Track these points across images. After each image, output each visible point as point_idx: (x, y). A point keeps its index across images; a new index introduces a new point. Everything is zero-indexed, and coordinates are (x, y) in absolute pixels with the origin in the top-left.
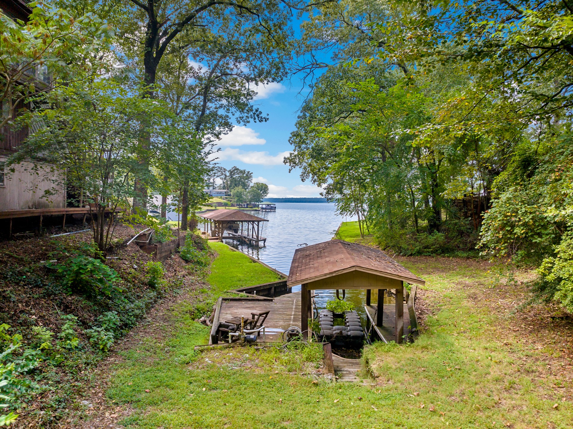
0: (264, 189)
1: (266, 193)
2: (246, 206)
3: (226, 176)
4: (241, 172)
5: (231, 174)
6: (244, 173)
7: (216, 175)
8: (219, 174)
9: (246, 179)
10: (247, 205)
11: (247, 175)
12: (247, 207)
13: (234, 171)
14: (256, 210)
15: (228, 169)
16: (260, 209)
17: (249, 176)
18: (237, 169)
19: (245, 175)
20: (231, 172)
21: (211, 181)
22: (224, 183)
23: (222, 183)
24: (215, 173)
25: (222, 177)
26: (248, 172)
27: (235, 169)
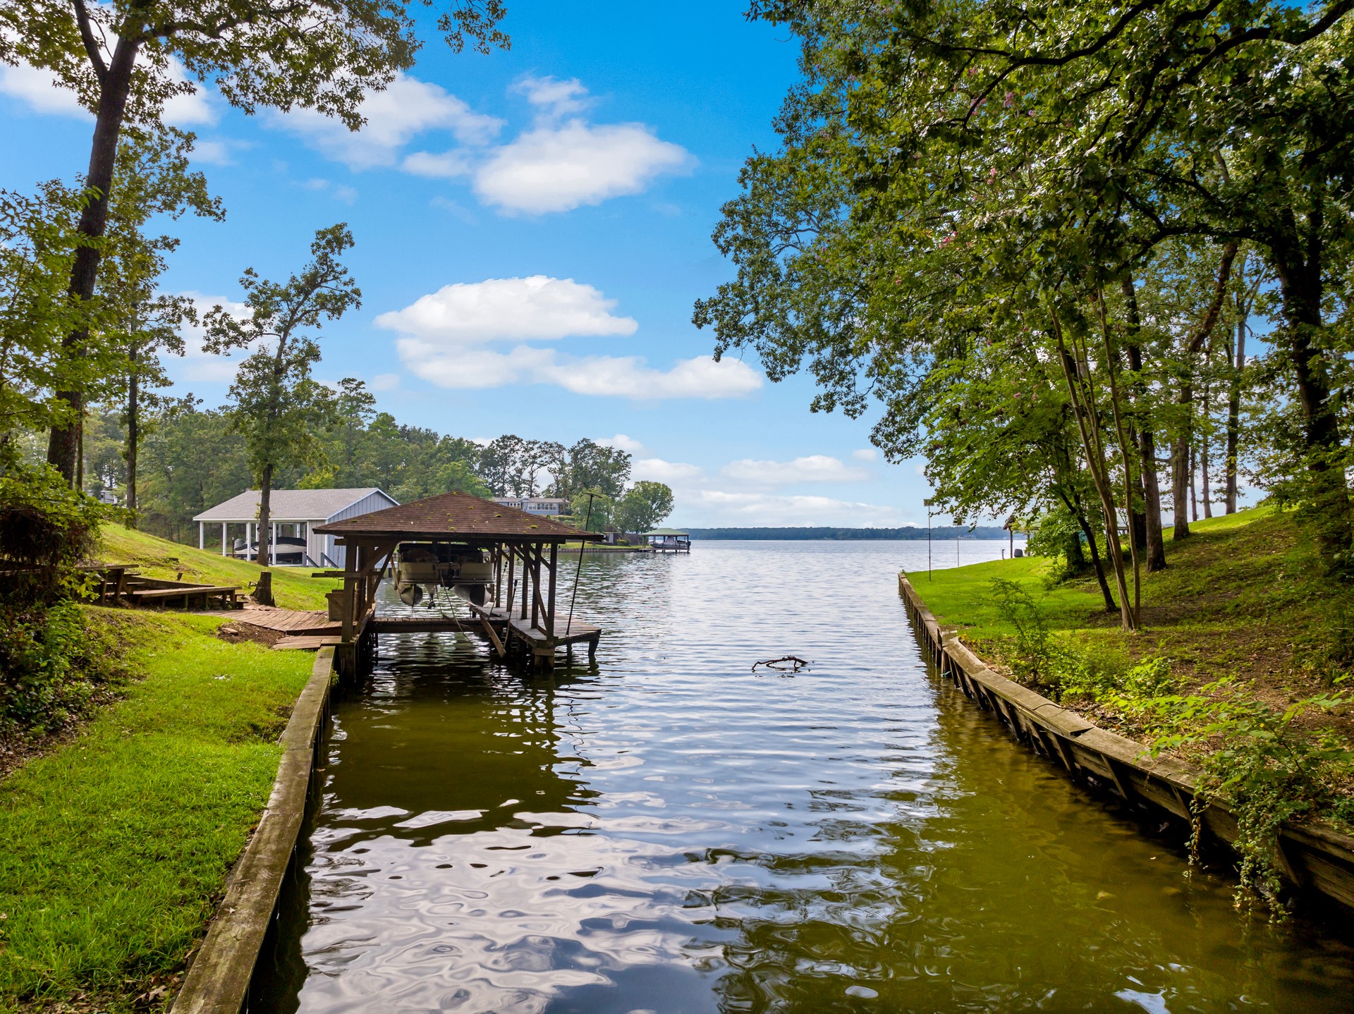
0: (662, 499)
1: (666, 508)
2: (611, 540)
3: (563, 463)
4: (601, 452)
5: (575, 459)
6: (609, 457)
7: (538, 460)
8: (546, 458)
9: (615, 471)
10: (616, 536)
11: (616, 461)
12: (615, 544)
13: (583, 449)
14: (637, 551)
15: (569, 447)
16: (647, 548)
17: (621, 463)
18: (593, 446)
19: (611, 461)
20: (575, 453)
21: (526, 475)
22: (557, 482)
23: (553, 481)
24: (534, 457)
25: (553, 466)
26: (620, 453)
27: (586, 447)
